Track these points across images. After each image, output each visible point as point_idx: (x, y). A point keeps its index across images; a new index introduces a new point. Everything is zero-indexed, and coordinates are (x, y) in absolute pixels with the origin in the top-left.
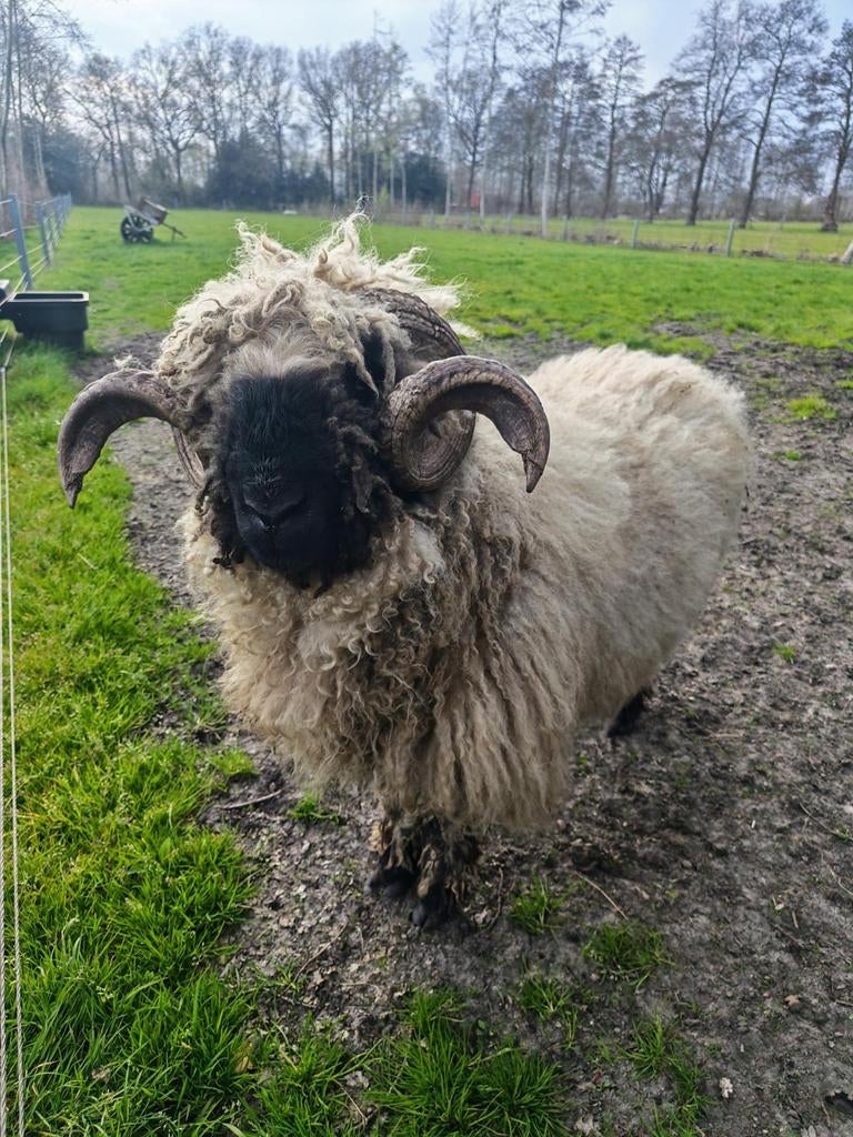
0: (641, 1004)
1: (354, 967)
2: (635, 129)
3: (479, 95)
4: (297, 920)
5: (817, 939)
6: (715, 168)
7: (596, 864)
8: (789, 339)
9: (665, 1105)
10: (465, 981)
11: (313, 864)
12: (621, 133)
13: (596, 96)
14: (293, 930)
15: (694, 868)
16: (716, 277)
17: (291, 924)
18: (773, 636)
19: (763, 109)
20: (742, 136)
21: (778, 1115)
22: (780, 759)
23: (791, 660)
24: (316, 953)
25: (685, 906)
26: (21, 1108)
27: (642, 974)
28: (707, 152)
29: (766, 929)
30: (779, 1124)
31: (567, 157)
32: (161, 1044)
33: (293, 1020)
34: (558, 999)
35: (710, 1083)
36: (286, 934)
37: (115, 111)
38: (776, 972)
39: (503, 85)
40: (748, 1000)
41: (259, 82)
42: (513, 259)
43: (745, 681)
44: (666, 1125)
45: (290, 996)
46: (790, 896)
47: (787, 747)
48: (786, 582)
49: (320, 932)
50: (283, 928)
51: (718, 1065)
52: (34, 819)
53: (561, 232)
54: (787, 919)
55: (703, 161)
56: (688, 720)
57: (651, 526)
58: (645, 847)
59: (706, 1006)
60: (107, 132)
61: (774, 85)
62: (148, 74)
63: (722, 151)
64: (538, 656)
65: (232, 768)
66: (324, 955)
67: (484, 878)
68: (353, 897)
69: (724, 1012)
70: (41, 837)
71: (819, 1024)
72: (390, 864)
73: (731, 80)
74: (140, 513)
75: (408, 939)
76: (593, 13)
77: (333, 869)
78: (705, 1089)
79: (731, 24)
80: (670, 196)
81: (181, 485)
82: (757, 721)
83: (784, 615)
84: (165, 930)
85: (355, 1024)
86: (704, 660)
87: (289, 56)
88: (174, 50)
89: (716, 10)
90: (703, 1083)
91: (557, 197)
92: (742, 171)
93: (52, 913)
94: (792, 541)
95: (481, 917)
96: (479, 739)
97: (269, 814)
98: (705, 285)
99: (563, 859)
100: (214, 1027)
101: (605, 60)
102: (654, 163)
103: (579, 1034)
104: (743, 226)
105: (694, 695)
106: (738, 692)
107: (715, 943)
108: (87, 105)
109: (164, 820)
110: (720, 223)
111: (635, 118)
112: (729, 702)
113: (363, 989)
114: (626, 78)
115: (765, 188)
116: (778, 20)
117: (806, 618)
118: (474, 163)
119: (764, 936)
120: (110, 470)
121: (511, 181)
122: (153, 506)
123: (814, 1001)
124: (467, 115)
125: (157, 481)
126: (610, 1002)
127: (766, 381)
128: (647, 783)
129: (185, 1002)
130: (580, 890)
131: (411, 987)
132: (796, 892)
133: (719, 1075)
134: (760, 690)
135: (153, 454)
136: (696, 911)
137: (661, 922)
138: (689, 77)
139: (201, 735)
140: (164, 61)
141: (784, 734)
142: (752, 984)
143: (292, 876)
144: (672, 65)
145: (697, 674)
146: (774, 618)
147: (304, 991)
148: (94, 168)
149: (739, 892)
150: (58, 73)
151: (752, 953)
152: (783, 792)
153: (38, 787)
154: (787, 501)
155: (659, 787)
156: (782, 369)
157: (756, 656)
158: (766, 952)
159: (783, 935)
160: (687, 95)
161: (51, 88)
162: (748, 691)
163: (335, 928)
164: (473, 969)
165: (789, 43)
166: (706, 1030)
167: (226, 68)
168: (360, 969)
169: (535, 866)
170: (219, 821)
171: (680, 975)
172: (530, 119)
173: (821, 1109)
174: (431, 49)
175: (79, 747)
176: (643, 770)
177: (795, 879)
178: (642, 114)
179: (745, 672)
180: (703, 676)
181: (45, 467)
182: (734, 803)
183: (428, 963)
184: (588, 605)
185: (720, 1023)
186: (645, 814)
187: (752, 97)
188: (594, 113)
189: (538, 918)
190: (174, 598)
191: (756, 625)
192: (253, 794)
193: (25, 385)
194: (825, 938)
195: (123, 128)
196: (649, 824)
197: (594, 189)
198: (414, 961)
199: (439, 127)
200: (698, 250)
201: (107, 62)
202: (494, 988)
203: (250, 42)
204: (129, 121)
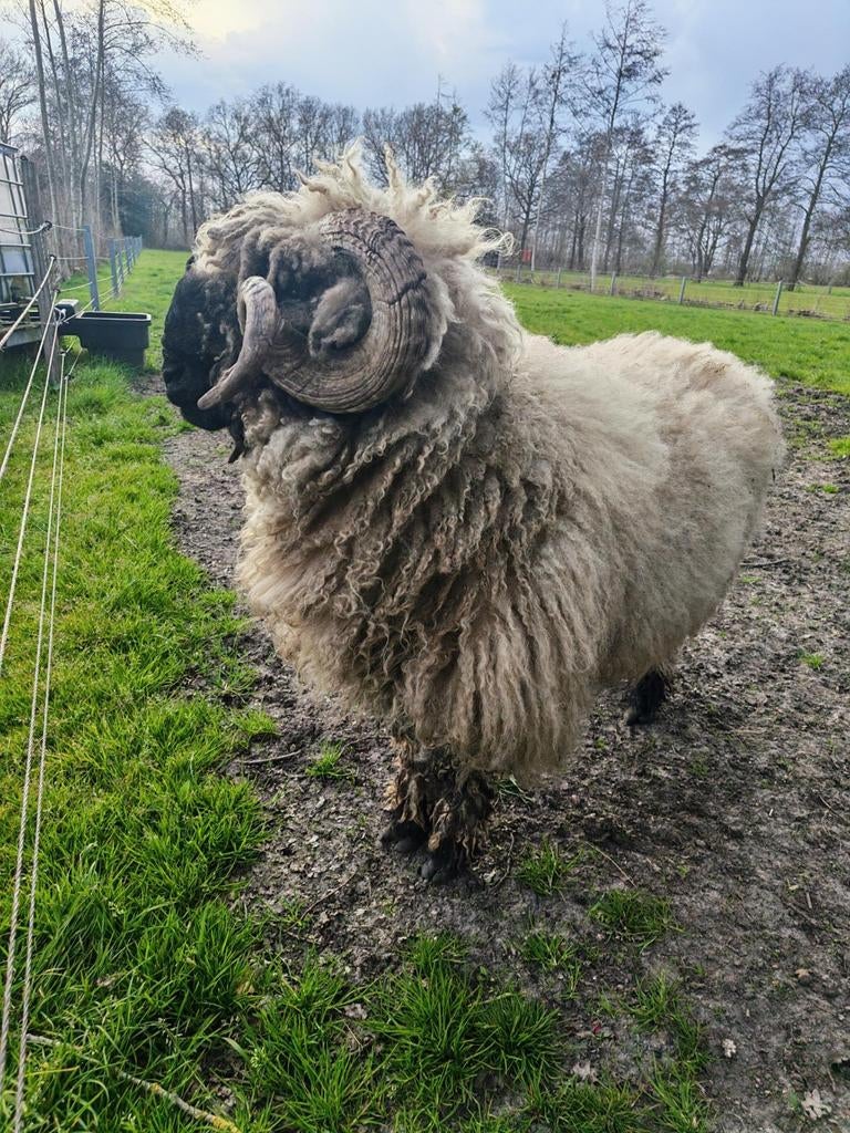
0: (647, 964)
1: (360, 911)
2: (687, 193)
3: (535, 157)
4: (307, 866)
5: (831, 920)
6: (765, 232)
7: (609, 837)
8: (832, 388)
9: (665, 1059)
10: (469, 931)
11: (326, 818)
12: (673, 196)
13: (650, 161)
14: (302, 874)
15: (708, 847)
16: (762, 332)
17: (301, 869)
18: (801, 647)
19: (816, 177)
20: (793, 202)
21: (781, 1078)
22: (803, 756)
23: (818, 669)
24: (324, 896)
25: (697, 880)
26: (26, 1009)
27: (648, 938)
28: (757, 217)
29: (779, 907)
30: (782, 1086)
31: (619, 218)
32: (167, 959)
33: (297, 953)
34: (562, 953)
35: (712, 1043)
36: (296, 878)
37: (189, 161)
38: (787, 947)
39: (558, 148)
40: (755, 969)
41: (326, 140)
42: (561, 308)
43: (770, 684)
44: (664, 1077)
45: (295, 932)
46: (805, 879)
47: (809, 745)
48: (817, 599)
49: (329, 878)
50: (293, 872)
51: (722, 1027)
52: (62, 758)
53: (610, 287)
54: (801, 900)
55: (753, 225)
56: (710, 715)
57: (687, 490)
58: (657, 825)
59: (711, 973)
60: (180, 180)
61: (827, 155)
62: (221, 129)
63: (773, 216)
64: (565, 597)
65: (255, 729)
66: (331, 898)
67: (495, 841)
68: (364, 850)
69: (731, 978)
70: (67, 775)
71: (830, 997)
72: (403, 818)
73: (783, 148)
74: (186, 506)
75: (415, 890)
76: (650, 81)
77: (346, 823)
78: (707, 1047)
79: (785, 96)
80: (719, 257)
81: (226, 485)
82: (780, 721)
83: (812, 628)
84: (179, 862)
85: (357, 962)
86: (728, 663)
87: (355, 115)
88: (247, 107)
89: (771, 82)
90: (705, 1041)
91: (607, 254)
92: (792, 237)
93: (72, 839)
94: (824, 563)
95: (489, 876)
96: (501, 671)
97: (287, 771)
98: (750, 338)
99: (575, 830)
100: (219, 949)
101: (659, 127)
102: (704, 226)
103: (580, 987)
104: (791, 289)
105: (717, 693)
106: (763, 694)
107: (724, 915)
108: (162, 155)
109: (185, 767)
110: (769, 285)
111: (686, 182)
112: (753, 702)
113: (368, 932)
114: (679, 144)
115: (814, 254)
116: (832, 94)
117: (835, 632)
118: (528, 221)
119: (776, 913)
120: (159, 468)
121: (563, 238)
122: (197, 501)
123: (825, 977)
124: (523, 176)
125: (203, 480)
126: (615, 961)
127: (806, 423)
128: (665, 769)
129: (193, 924)
130: (590, 858)
131: (415, 933)
132: (811, 875)
133: (723, 1036)
134: (785, 694)
135: (202, 457)
136: (708, 886)
137: (671, 893)
138: (742, 145)
139: (227, 699)
140: (237, 117)
141: (808, 734)
142: (761, 956)
143: (305, 827)
144: (725, 133)
145: (721, 676)
146: (803, 630)
147: (309, 929)
148: (166, 214)
149: (753, 873)
150: (138, 124)
151: (762, 928)
152: (803, 785)
153: (68, 731)
154: (821, 528)
155: (677, 773)
156: (824, 414)
157: (784, 664)
158: (778, 928)
159: (796, 914)
160: (739, 162)
161: (131, 139)
162: (773, 694)
163: (345, 876)
164: (478, 921)
165: (842, 115)
166: (711, 994)
167: (295, 125)
168: (366, 913)
169: (547, 834)
170: (238, 775)
171: (687, 942)
172: (584, 181)
173: (827, 1076)
174: (490, 112)
175: (109, 699)
176: (660, 756)
177: (811, 864)
178: (694, 178)
179: (770, 677)
180: (726, 677)
181: (97, 462)
182: (752, 792)
183: (434, 912)
184: (619, 560)
185: (727, 988)
186: (660, 796)
187: (804, 165)
188: (646, 177)
189: (546, 879)
190: (211, 580)
191: (784, 636)
192: (274, 753)
193: (86, 392)
194: (839, 920)
195: (195, 177)
196: (664, 805)
197: (645, 249)
198: (420, 909)
199: (495, 186)
200: (745, 308)
201: (184, 116)
202: (499, 940)
203: (319, 102)
204: (201, 171)
